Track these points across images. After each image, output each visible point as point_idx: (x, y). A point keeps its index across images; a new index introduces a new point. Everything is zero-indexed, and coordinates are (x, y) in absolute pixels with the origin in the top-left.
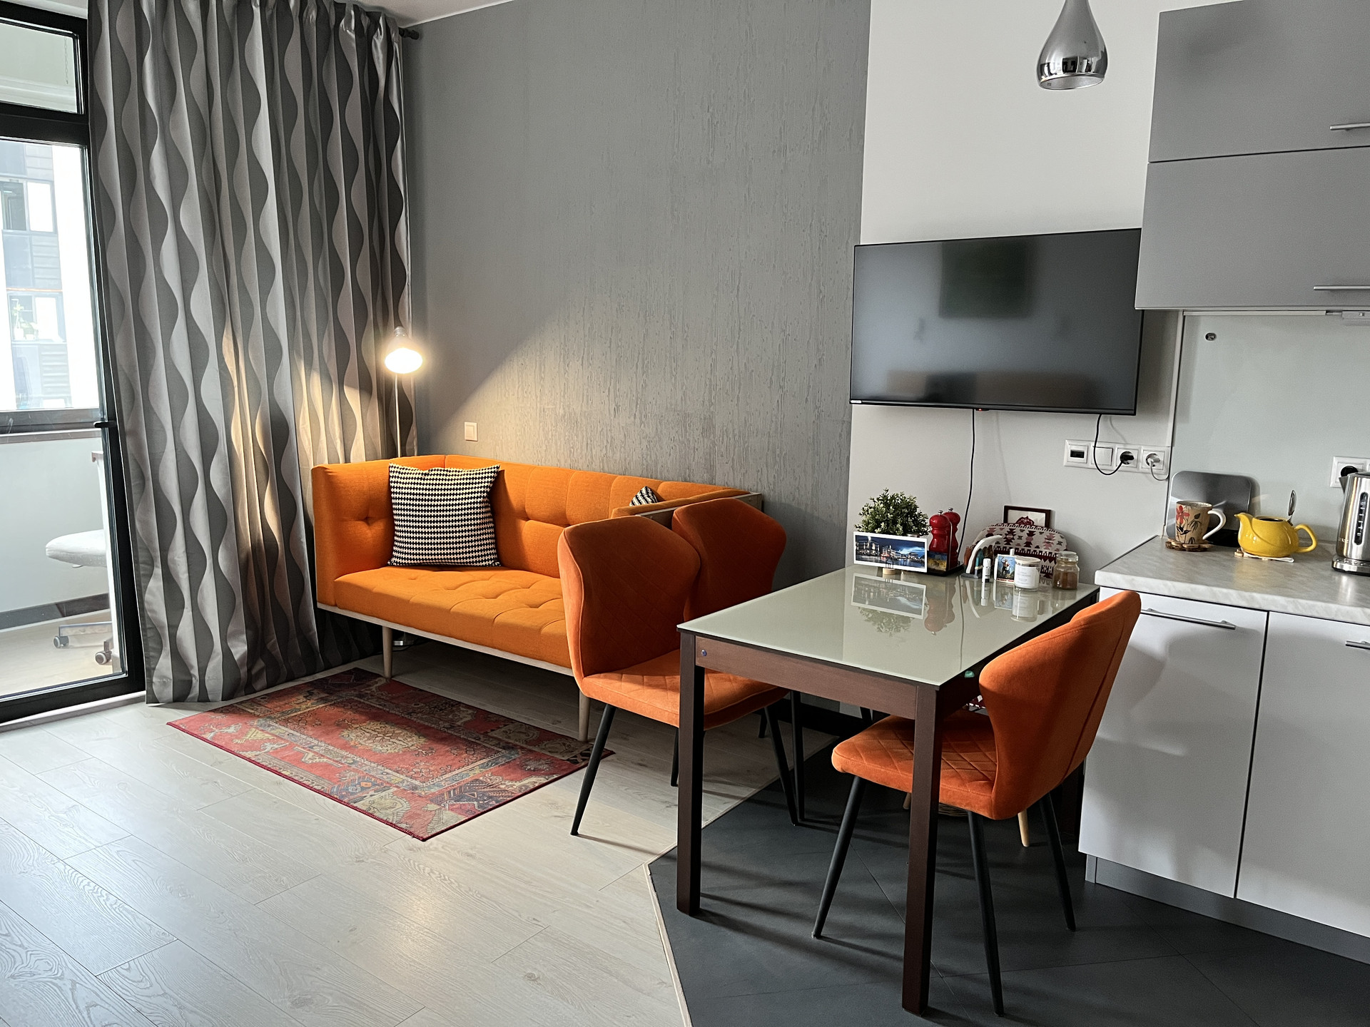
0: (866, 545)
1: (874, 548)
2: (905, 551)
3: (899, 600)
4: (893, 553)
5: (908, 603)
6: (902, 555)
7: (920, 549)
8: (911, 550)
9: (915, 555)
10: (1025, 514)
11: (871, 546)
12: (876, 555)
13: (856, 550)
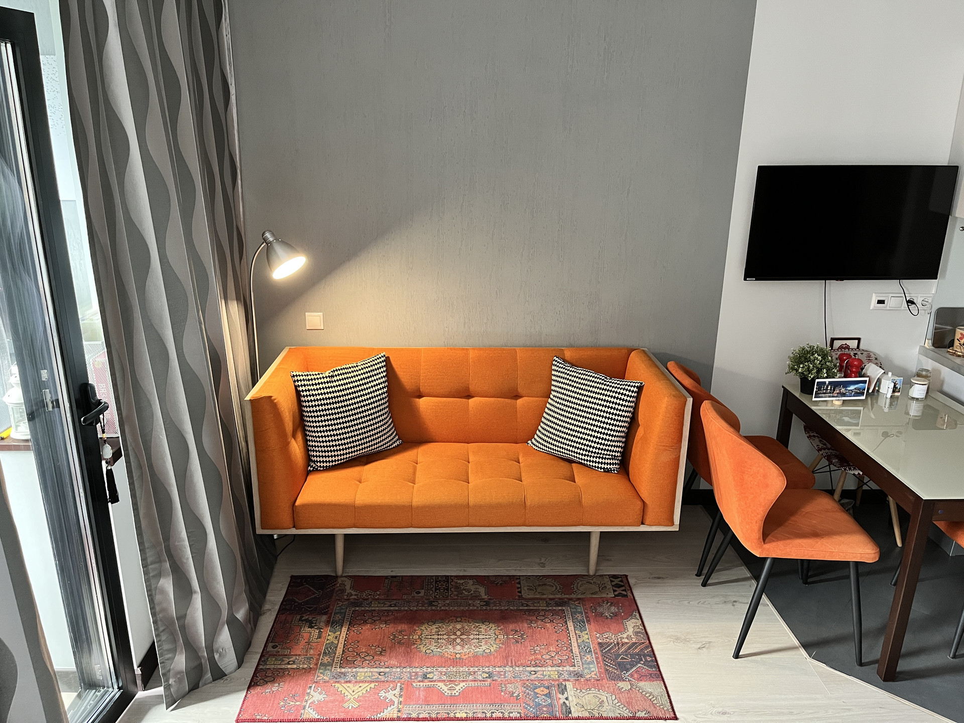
0: (824, 387)
1: (829, 388)
2: (852, 387)
3: (844, 419)
4: (843, 390)
5: (850, 420)
6: (849, 390)
7: (863, 385)
8: (856, 386)
9: (858, 389)
10: (844, 342)
11: (827, 387)
12: (830, 393)
13: (816, 391)
